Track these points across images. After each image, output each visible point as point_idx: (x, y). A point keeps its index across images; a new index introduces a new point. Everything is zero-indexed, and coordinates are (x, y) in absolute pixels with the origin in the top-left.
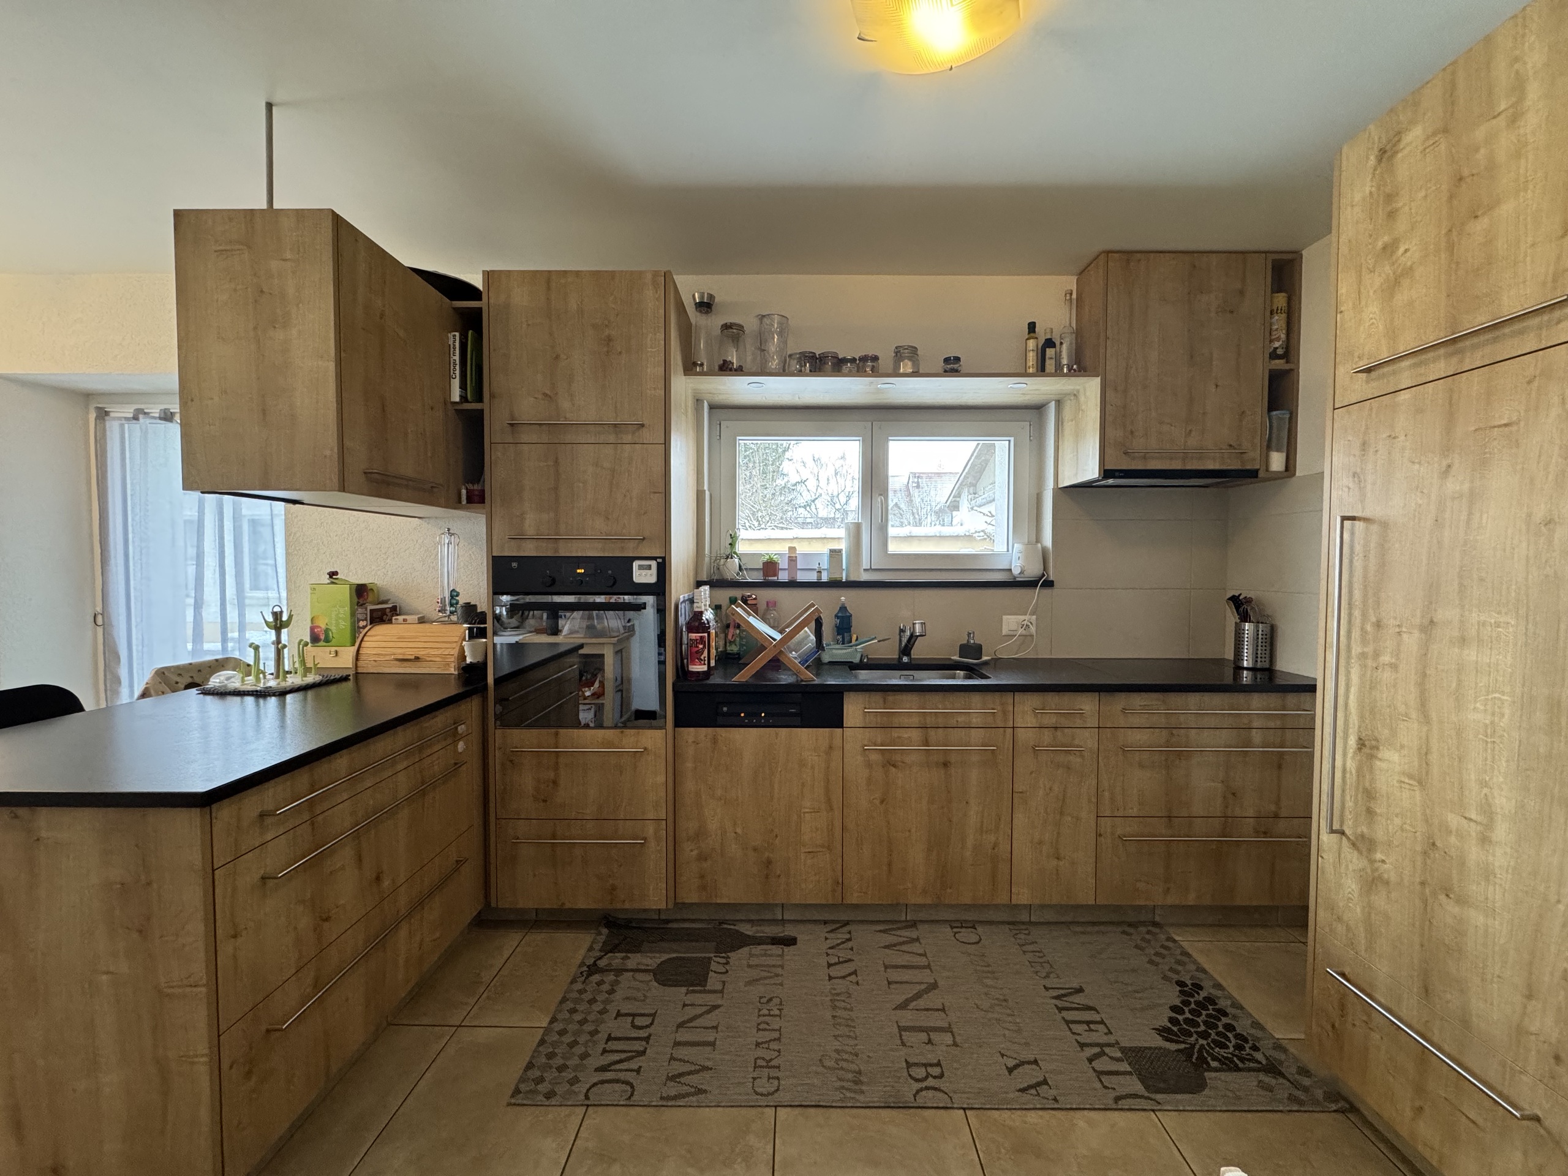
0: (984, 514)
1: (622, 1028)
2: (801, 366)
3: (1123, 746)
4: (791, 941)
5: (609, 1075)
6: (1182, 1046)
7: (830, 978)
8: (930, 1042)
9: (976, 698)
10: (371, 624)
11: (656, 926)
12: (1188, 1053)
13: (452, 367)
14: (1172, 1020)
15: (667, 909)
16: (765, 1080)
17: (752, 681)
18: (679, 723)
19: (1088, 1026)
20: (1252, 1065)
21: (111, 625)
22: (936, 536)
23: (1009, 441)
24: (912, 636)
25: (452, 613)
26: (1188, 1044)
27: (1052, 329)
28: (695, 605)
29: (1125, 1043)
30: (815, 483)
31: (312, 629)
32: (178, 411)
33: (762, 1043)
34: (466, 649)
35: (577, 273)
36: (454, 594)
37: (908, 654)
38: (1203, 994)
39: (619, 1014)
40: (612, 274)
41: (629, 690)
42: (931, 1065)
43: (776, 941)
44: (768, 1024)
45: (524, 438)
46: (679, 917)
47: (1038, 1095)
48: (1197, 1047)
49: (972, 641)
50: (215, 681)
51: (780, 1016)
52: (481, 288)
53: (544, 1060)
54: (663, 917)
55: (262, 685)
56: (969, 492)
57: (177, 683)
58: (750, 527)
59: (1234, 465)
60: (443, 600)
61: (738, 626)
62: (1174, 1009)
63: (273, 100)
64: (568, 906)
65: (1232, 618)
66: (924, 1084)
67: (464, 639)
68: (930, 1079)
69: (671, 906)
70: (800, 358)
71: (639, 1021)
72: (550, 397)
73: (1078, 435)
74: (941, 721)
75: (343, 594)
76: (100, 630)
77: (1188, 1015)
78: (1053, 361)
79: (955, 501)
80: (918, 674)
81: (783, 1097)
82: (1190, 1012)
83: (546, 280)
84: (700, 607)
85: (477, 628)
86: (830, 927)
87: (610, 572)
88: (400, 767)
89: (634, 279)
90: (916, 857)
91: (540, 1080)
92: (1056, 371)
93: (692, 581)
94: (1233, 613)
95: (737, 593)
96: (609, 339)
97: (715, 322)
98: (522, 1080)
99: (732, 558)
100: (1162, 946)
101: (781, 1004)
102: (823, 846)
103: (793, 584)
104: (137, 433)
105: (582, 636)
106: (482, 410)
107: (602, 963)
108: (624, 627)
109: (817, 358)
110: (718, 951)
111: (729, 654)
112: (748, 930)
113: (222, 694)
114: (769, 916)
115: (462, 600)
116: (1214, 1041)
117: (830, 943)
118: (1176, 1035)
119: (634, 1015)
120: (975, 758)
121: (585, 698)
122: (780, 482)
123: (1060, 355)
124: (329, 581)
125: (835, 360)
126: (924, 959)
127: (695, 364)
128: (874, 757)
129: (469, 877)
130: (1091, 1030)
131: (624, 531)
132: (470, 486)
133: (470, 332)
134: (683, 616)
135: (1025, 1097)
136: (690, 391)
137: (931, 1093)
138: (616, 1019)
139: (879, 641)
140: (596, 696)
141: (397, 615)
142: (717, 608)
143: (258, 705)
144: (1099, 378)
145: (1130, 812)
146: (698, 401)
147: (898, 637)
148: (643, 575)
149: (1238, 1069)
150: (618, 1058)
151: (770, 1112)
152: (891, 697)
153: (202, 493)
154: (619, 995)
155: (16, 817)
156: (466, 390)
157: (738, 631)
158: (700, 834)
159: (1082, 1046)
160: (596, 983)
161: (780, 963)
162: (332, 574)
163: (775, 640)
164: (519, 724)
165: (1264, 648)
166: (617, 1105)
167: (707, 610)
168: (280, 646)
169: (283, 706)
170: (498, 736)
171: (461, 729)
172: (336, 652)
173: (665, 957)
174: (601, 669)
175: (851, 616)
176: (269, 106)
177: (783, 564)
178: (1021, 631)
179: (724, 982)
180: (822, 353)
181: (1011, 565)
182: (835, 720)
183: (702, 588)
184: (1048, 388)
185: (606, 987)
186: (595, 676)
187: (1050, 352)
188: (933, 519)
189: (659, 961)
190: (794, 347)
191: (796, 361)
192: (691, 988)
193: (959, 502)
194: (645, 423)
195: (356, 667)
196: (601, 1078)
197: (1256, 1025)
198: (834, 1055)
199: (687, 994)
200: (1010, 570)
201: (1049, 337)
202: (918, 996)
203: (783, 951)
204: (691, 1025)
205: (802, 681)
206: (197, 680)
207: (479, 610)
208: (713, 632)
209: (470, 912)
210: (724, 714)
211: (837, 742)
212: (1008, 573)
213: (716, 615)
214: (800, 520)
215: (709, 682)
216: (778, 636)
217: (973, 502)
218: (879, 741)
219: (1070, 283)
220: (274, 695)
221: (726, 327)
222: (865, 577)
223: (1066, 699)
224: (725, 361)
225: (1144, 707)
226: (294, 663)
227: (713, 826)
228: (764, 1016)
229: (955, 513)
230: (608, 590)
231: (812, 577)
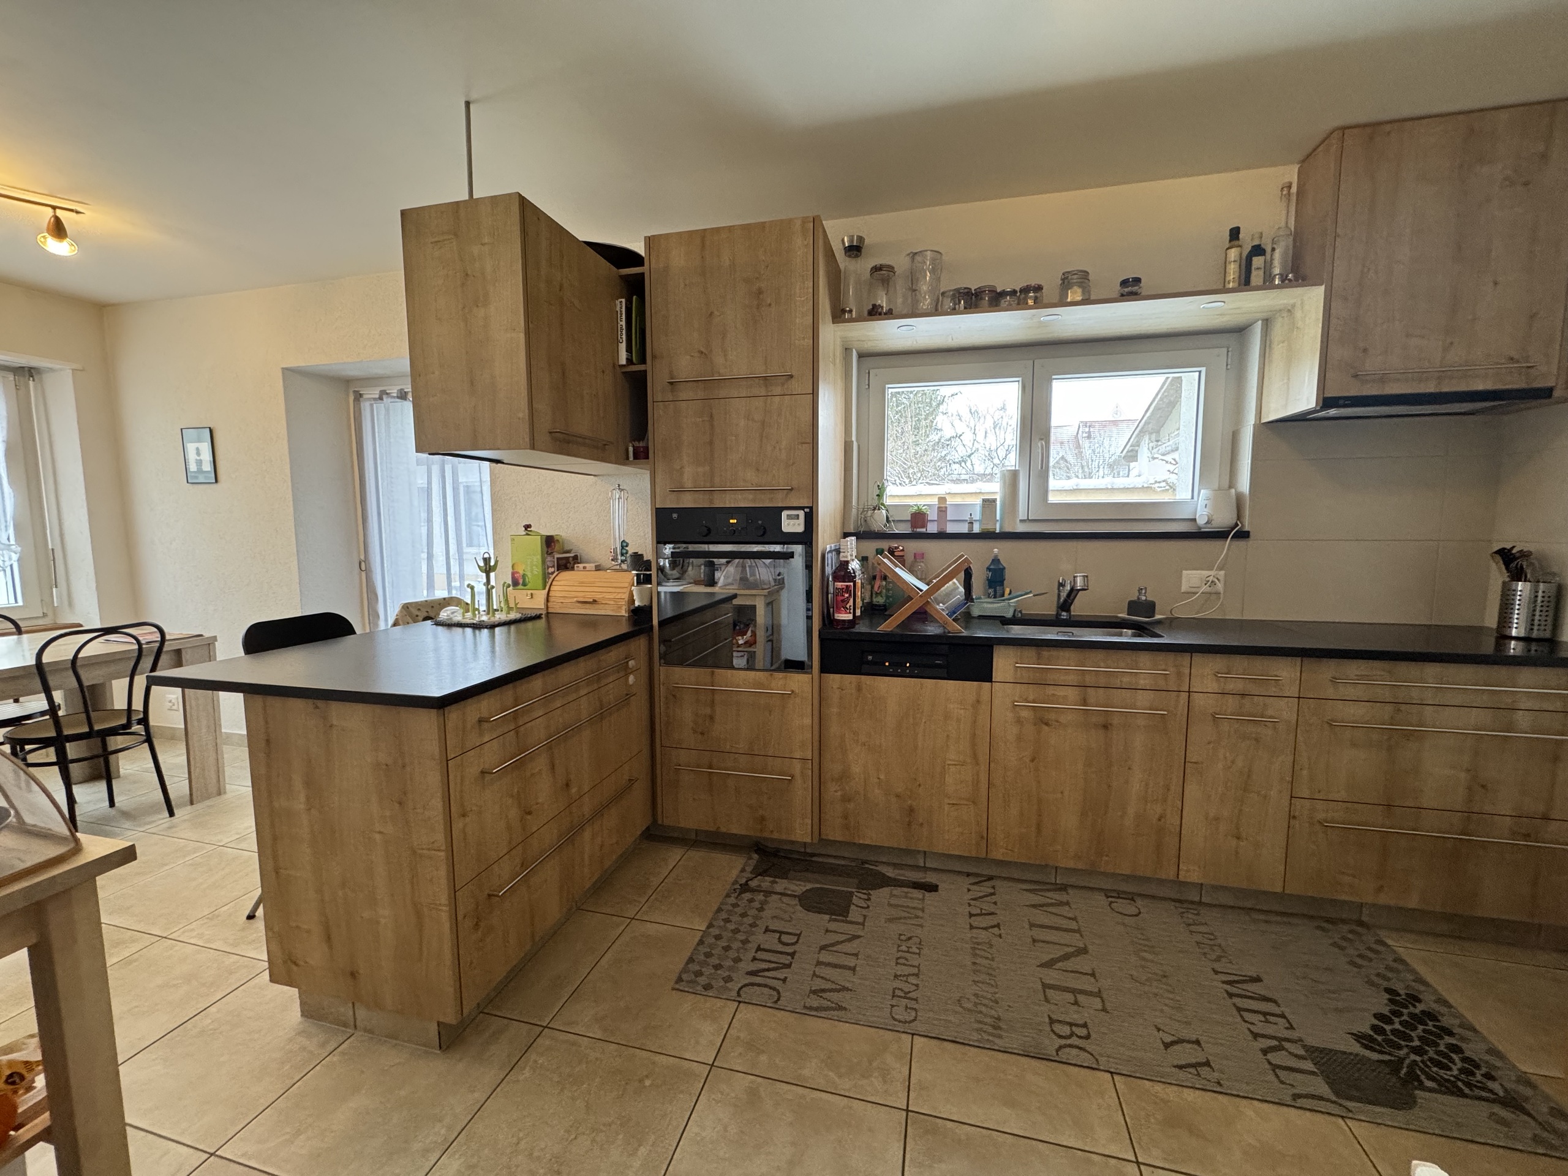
0: (1167, 462)
1: (771, 942)
2: (955, 304)
3: (1331, 720)
4: (932, 888)
5: (758, 980)
6: (1387, 1058)
7: (972, 927)
8: (1076, 1003)
9: (1144, 658)
10: (558, 570)
11: (803, 858)
12: (1395, 1066)
13: (619, 333)
14: (1374, 1028)
15: (812, 844)
16: (902, 1009)
17: (899, 631)
18: (825, 669)
19: (1265, 1017)
20: (1484, 1094)
21: (371, 571)
22: (1107, 489)
23: (1200, 372)
24: (1072, 590)
25: (623, 561)
26: (1395, 1056)
27: (1261, 233)
28: (842, 554)
29: (1311, 1041)
30: (972, 437)
31: (513, 574)
32: (410, 390)
33: (900, 976)
34: (634, 593)
35: (730, 229)
36: (624, 545)
37: (1068, 610)
38: (1420, 1007)
39: (767, 930)
40: (762, 226)
41: (779, 641)
42: (1077, 1025)
43: (917, 886)
44: (907, 960)
45: (683, 395)
46: (823, 853)
47: (1198, 1075)
48: (1407, 1061)
49: (1144, 598)
50: (444, 615)
51: (919, 954)
52: (643, 254)
53: (702, 957)
54: (808, 850)
55: (477, 619)
56: (1150, 439)
57: (417, 616)
58: (900, 484)
59: (1516, 383)
60: (615, 549)
61: (885, 578)
62: (1379, 1016)
63: (471, 99)
64: (723, 830)
65: (1497, 575)
66: (1068, 1042)
67: (633, 585)
68: (1075, 1038)
69: (816, 841)
70: (954, 295)
71: (785, 938)
72: (705, 354)
73: (1290, 360)
74: (1102, 681)
75: (536, 543)
76: (364, 574)
77: (1397, 1026)
78: (1261, 273)
79: (1132, 450)
80: (1075, 630)
81: (918, 1027)
82: (1401, 1023)
83: (702, 239)
84: (846, 557)
85: (644, 574)
86: (972, 880)
87: (760, 522)
88: (583, 692)
89: (783, 227)
90: (1069, 821)
91: (699, 974)
92: (1264, 282)
93: (839, 532)
94: (1499, 568)
95: (885, 544)
96: (760, 292)
97: (864, 265)
98: (685, 970)
99: (879, 509)
100: (1370, 949)
101: (920, 944)
102: (968, 800)
103: (942, 536)
104: (383, 412)
105: (736, 588)
106: (645, 371)
107: (753, 884)
108: (775, 580)
109: (973, 294)
110: (860, 886)
111: (876, 605)
112: (890, 872)
113: (449, 625)
114: (910, 862)
115: (631, 550)
116: (1431, 1059)
117: (972, 895)
118: (1379, 1044)
119: (781, 933)
120: (1141, 722)
121: (739, 646)
122: (934, 437)
123: (1271, 263)
124: (524, 533)
125: (993, 294)
126: (1074, 923)
127: (844, 311)
128: (1025, 714)
129: (640, 792)
130: (1267, 1021)
131: (774, 482)
132: (637, 444)
133: (634, 297)
134: (830, 566)
135: (1182, 1075)
136: (839, 340)
137: (1074, 1051)
138: (764, 933)
139: (1034, 596)
140: (748, 645)
141: (579, 563)
142: (864, 560)
143: (475, 635)
144: (1323, 287)
145: (1336, 797)
146: (847, 350)
147: (1056, 591)
148: (792, 524)
149: (1466, 1096)
150: (766, 967)
151: (907, 1038)
152: (1046, 653)
153: (429, 454)
154: (767, 913)
155: (317, 707)
156: (631, 353)
157: (884, 583)
158: (844, 776)
159: (1256, 1036)
160: (747, 900)
161: (920, 906)
162: (527, 527)
163: (921, 590)
164: (681, 663)
165: (1544, 614)
166: (765, 1006)
167: (853, 560)
168: (489, 587)
169: (493, 636)
170: (663, 672)
171: (631, 663)
172: (532, 594)
173: (809, 886)
174: (752, 620)
175: (1004, 568)
176: (468, 104)
177: (933, 515)
178: (1204, 588)
179: (865, 917)
180: (979, 288)
181: (1195, 514)
182: (984, 674)
183: (848, 539)
184: (1251, 305)
185: (757, 905)
186: (747, 626)
187: (1258, 261)
188: (1106, 472)
189: (804, 889)
190: (949, 284)
191: (950, 299)
192: (833, 917)
193: (1137, 451)
194: (794, 374)
195: (547, 608)
196: (751, 981)
197: (1493, 1051)
198: (973, 998)
199: (829, 921)
200: (1194, 520)
201: (1256, 243)
202: (1066, 957)
203: (924, 896)
204: (834, 949)
205: (949, 632)
206: (432, 615)
207: (645, 559)
208: (858, 581)
209: (640, 823)
210: (868, 663)
211: (985, 697)
212: (1193, 523)
213: (862, 566)
214: (954, 477)
215: (853, 630)
216: (925, 587)
217: (1155, 450)
218: (1031, 698)
219: (1291, 173)
220: (486, 627)
221: (876, 269)
222: (1021, 528)
223: (1260, 664)
224: (874, 306)
225: (1361, 677)
226: (500, 602)
227: (856, 769)
228: (902, 951)
229: (1132, 465)
230: (761, 539)
231: (964, 529)
